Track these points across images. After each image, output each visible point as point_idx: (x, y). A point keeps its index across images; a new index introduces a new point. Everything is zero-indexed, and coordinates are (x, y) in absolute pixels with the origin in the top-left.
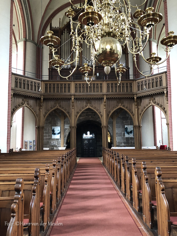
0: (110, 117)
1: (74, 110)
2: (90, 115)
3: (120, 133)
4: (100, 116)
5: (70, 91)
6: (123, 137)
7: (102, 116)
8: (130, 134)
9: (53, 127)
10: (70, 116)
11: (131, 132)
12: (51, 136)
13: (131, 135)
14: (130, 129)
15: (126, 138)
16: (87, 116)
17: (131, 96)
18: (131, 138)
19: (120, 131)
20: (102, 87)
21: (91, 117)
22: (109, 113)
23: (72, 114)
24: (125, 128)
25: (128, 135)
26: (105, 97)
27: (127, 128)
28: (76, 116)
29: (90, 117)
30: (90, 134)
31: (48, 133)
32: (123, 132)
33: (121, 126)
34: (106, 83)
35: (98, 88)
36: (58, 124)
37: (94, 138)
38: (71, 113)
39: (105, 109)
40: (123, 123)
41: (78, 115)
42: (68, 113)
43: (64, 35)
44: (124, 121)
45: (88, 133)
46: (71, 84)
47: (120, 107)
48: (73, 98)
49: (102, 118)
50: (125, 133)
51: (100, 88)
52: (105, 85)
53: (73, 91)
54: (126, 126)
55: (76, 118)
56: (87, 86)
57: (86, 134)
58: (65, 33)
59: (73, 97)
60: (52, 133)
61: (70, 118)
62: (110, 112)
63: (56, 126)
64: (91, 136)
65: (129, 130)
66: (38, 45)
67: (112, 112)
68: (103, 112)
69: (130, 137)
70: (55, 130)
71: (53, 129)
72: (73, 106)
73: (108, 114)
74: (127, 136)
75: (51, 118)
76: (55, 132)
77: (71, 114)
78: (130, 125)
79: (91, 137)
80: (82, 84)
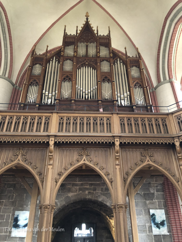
0: (130, 183)
1: (51, 167)
2: (87, 189)
3: (143, 226)
4: (108, 181)
5: (49, 129)
6: (148, 235)
7: (111, 182)
8: (162, 228)
9: (17, 213)
10: (42, 182)
11: (162, 223)
12: (10, 232)
13: (164, 231)
14: (161, 217)
15: (155, 236)
16: (81, 192)
17: (168, 141)
18: (164, 236)
19: (143, 222)
20: (110, 124)
21: (89, 193)
22: (126, 176)
23: (47, 176)
24: (151, 214)
25: (158, 229)
26: (117, 141)
27: (153, 215)
28: (56, 182)
29: (87, 192)
30: (87, 228)
31: (6, 224)
32: (148, 223)
33: (143, 211)
34: (118, 118)
35: (103, 126)
36: (27, 206)
37: (92, 235)
38: (45, 174)
39: (118, 167)
40: (145, 204)
41: (60, 178)
42: (40, 174)
43: (51, 64)
44: (148, 202)
45: (84, 226)
46: (51, 117)
47: (148, 163)
48: (53, 142)
49: (112, 185)
50: (153, 224)
51: (107, 126)
52: (116, 120)
53: (53, 129)
54: (152, 212)
55: (56, 185)
56: (82, 122)
57: (80, 228)
58: (52, 61)
59: (52, 140)
60: (13, 223)
61: (42, 185)
62: (127, 174)
63: (22, 210)
64: (88, 232)
65: (158, 220)
66: (15, 86)
67: (133, 174)
68: (115, 172)
69: (163, 233)
70: (19, 218)
71: (15, 216)
72: (50, 158)
73: (124, 177)
74: (156, 231)
75: (17, 194)
76: (18, 223)
77: (45, 177)
78: (159, 209)
79: (88, 234)
80: (72, 118)
